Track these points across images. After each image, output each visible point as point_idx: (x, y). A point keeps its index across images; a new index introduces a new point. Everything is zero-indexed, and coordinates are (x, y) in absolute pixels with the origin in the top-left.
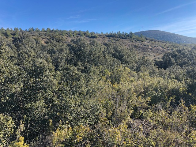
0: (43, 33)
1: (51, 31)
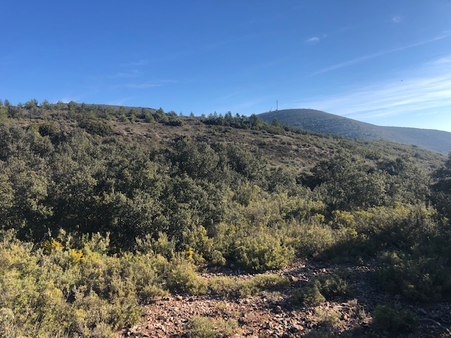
0: (61, 112)
1: (79, 109)
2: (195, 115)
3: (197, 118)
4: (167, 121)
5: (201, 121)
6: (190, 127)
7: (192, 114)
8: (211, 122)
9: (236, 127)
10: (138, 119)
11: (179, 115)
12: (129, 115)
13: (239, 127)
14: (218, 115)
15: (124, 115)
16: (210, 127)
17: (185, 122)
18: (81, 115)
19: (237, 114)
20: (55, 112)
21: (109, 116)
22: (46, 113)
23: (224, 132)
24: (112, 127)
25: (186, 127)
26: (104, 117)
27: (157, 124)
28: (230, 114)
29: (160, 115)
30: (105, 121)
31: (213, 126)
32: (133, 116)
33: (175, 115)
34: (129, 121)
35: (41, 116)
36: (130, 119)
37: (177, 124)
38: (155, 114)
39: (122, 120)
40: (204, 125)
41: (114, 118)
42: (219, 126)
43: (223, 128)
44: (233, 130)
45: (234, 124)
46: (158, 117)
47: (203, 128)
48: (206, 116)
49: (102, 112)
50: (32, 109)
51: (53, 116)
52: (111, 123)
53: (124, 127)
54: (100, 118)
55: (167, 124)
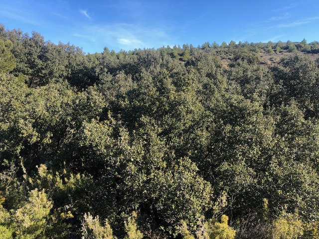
0: (223, 49)
1: (236, 46)
4: (309, 49)
10: (282, 50)
15: (270, 48)
21: (258, 50)
24: (259, 58)
30: (254, 53)
32: (278, 49)
34: (274, 52)
38: (298, 45)
41: (262, 50)
49: (253, 48)
51: (217, 52)
52: (259, 55)
53: (269, 57)
54: (251, 52)
55: (309, 52)
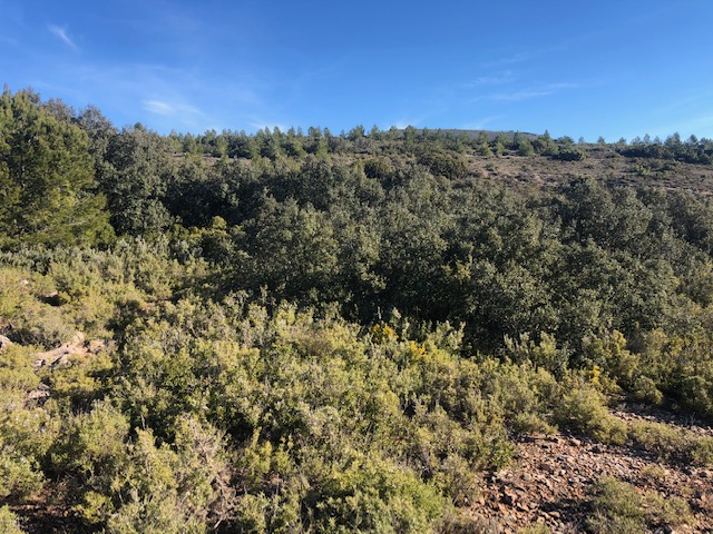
0: (393, 143)
1: (419, 139)
2: (607, 142)
3: (610, 146)
4: (556, 152)
5: (618, 151)
6: (597, 162)
7: (601, 140)
8: (636, 153)
9: (688, 160)
10: (507, 151)
11: (576, 142)
12: (493, 144)
13: (694, 162)
14: (652, 140)
15: (485, 145)
16: (634, 161)
17: (587, 154)
18: (422, 146)
19: (693, 138)
20: (386, 143)
21: (462, 148)
22: (375, 145)
23: (662, 170)
24: (466, 165)
25: (588, 162)
26: (455, 149)
27: (539, 158)
28: (677, 136)
29: (544, 143)
30: (456, 154)
31: (640, 160)
32: (500, 146)
33: (570, 141)
34: (492, 154)
35: (368, 149)
36: (495, 151)
37: (573, 157)
38: (536, 142)
39: (482, 152)
40: (622, 158)
41: (470, 149)
42: (652, 160)
43: (661, 163)
44: (681, 166)
45: (684, 156)
46: (540, 146)
47: (621, 163)
48: (628, 143)
49: (453, 141)
50: (357, 140)
51: (383, 148)
52: (465, 157)
53: (485, 163)
54: (449, 151)
55: (555, 157)
